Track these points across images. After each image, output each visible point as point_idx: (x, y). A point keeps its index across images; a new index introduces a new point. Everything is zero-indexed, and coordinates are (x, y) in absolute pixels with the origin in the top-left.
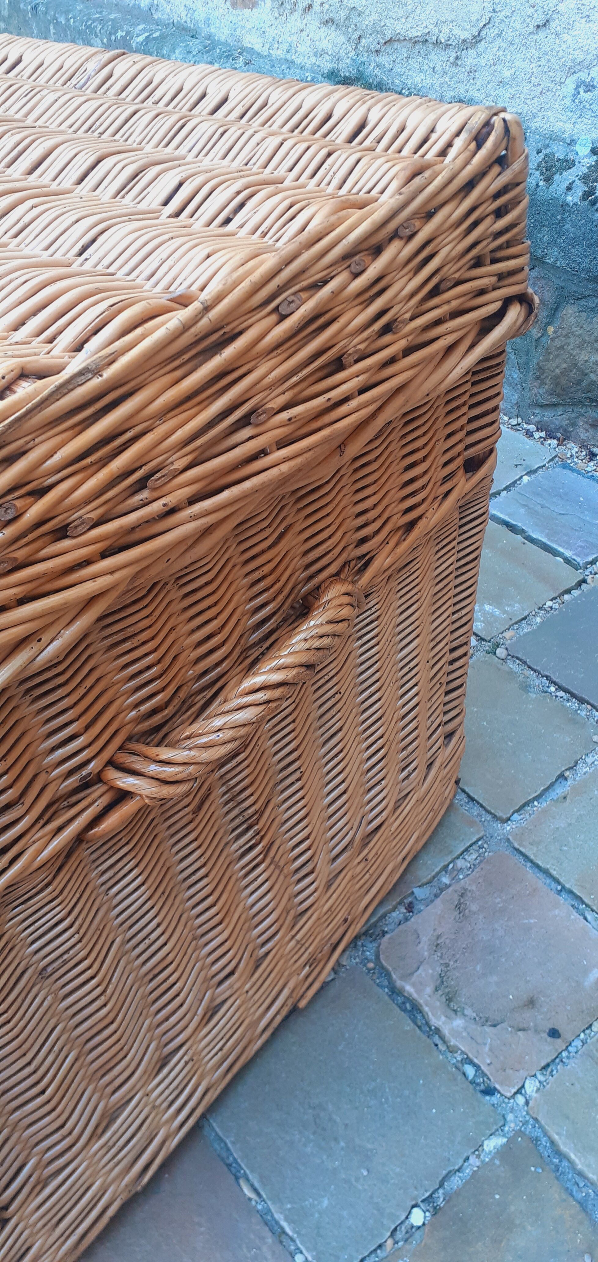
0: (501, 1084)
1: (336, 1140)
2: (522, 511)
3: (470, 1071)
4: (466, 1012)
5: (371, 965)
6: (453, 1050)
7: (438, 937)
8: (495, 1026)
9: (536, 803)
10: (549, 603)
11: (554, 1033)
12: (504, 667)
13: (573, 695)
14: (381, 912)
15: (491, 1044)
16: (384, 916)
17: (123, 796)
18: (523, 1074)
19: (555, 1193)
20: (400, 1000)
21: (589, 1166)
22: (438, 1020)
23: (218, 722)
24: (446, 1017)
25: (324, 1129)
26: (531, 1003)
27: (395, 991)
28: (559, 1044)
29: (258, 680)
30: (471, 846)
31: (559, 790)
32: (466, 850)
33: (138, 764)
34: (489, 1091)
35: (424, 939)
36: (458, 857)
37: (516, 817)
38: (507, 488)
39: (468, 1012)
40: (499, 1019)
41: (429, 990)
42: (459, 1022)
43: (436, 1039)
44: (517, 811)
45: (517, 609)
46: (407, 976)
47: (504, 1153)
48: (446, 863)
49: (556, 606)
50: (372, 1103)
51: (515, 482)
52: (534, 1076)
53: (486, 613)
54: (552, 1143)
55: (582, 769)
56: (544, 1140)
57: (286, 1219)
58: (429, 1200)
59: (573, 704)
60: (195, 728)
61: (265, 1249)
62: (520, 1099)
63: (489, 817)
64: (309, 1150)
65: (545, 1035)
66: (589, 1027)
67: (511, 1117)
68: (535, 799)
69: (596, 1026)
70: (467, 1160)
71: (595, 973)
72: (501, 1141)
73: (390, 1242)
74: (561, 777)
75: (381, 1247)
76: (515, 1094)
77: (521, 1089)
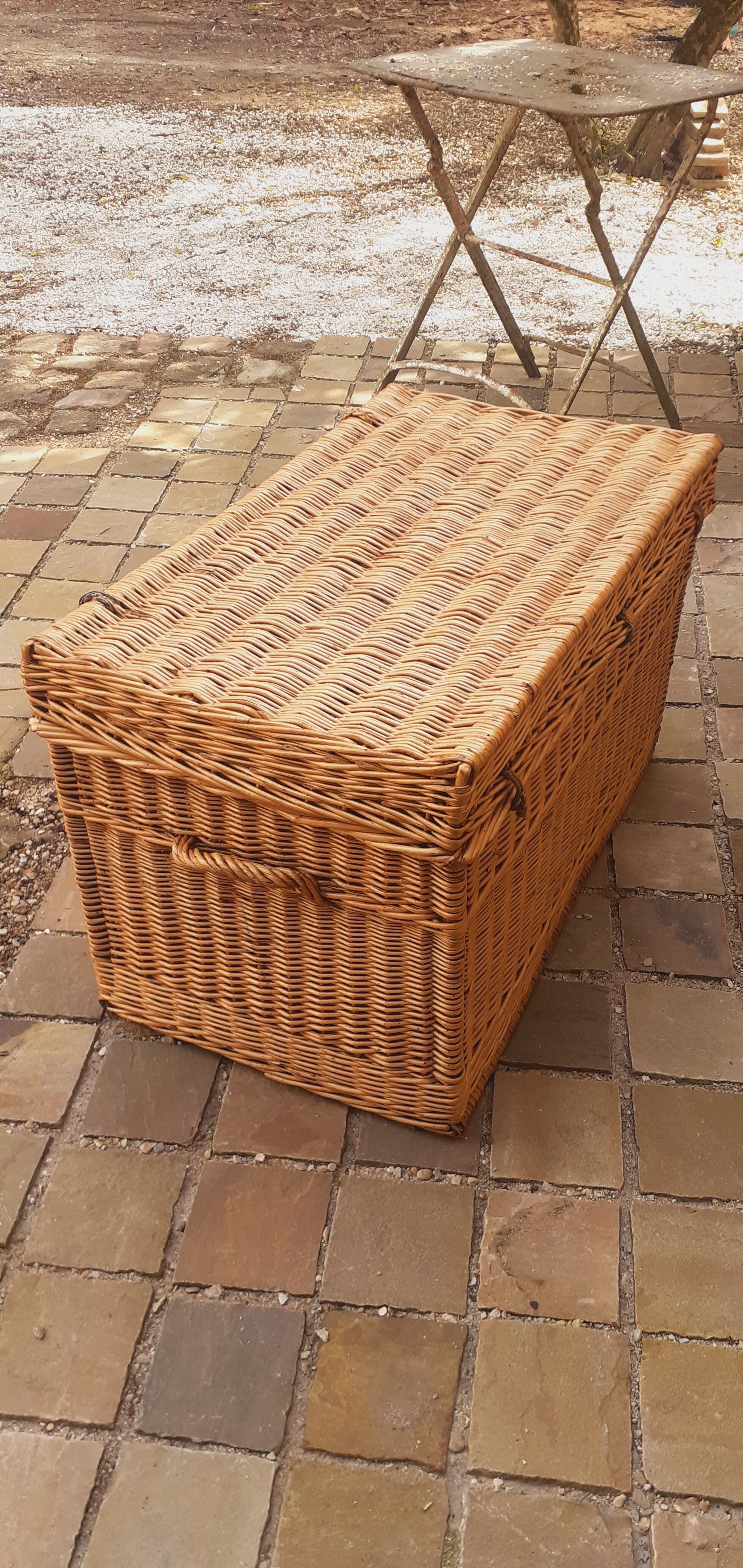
0: (480, 1298)
1: (382, 1250)
3: (474, 1281)
4: (503, 1257)
5: (482, 1197)
6: (476, 1265)
7: (529, 1213)
8: (509, 1275)
9: (674, 1201)
11: (535, 1305)
15: (496, 1279)
18: (496, 1304)
19: (453, 1362)
20: (477, 1223)
21: (481, 1367)
22: (483, 1247)
24: (489, 1248)
25: (381, 1241)
26: (541, 1283)
27: (479, 1218)
28: (531, 1312)
30: (604, 1188)
31: (701, 1207)
32: (600, 1188)
34: (474, 1299)
35: (522, 1207)
36: (590, 1188)
37: (652, 1197)
40: (515, 1273)
41: (495, 1230)
42: (493, 1257)
43: (474, 1256)
44: (655, 1194)
46: (491, 1215)
47: (448, 1326)
48: (578, 1184)
50: (414, 1251)
52: (501, 1312)
54: (476, 1345)
55: (730, 1208)
56: (474, 1341)
57: (329, 1259)
58: (395, 1310)
61: (309, 1260)
62: (484, 1315)
64: (366, 1242)
65: (529, 1301)
66: (557, 1320)
67: (470, 1317)
68: (675, 1197)
69: (562, 1322)
70: (429, 1312)
71: (591, 1301)
72: (453, 1320)
73: (361, 1309)
74: (708, 1200)
75: (357, 1307)
76: (482, 1310)
77: (488, 1311)
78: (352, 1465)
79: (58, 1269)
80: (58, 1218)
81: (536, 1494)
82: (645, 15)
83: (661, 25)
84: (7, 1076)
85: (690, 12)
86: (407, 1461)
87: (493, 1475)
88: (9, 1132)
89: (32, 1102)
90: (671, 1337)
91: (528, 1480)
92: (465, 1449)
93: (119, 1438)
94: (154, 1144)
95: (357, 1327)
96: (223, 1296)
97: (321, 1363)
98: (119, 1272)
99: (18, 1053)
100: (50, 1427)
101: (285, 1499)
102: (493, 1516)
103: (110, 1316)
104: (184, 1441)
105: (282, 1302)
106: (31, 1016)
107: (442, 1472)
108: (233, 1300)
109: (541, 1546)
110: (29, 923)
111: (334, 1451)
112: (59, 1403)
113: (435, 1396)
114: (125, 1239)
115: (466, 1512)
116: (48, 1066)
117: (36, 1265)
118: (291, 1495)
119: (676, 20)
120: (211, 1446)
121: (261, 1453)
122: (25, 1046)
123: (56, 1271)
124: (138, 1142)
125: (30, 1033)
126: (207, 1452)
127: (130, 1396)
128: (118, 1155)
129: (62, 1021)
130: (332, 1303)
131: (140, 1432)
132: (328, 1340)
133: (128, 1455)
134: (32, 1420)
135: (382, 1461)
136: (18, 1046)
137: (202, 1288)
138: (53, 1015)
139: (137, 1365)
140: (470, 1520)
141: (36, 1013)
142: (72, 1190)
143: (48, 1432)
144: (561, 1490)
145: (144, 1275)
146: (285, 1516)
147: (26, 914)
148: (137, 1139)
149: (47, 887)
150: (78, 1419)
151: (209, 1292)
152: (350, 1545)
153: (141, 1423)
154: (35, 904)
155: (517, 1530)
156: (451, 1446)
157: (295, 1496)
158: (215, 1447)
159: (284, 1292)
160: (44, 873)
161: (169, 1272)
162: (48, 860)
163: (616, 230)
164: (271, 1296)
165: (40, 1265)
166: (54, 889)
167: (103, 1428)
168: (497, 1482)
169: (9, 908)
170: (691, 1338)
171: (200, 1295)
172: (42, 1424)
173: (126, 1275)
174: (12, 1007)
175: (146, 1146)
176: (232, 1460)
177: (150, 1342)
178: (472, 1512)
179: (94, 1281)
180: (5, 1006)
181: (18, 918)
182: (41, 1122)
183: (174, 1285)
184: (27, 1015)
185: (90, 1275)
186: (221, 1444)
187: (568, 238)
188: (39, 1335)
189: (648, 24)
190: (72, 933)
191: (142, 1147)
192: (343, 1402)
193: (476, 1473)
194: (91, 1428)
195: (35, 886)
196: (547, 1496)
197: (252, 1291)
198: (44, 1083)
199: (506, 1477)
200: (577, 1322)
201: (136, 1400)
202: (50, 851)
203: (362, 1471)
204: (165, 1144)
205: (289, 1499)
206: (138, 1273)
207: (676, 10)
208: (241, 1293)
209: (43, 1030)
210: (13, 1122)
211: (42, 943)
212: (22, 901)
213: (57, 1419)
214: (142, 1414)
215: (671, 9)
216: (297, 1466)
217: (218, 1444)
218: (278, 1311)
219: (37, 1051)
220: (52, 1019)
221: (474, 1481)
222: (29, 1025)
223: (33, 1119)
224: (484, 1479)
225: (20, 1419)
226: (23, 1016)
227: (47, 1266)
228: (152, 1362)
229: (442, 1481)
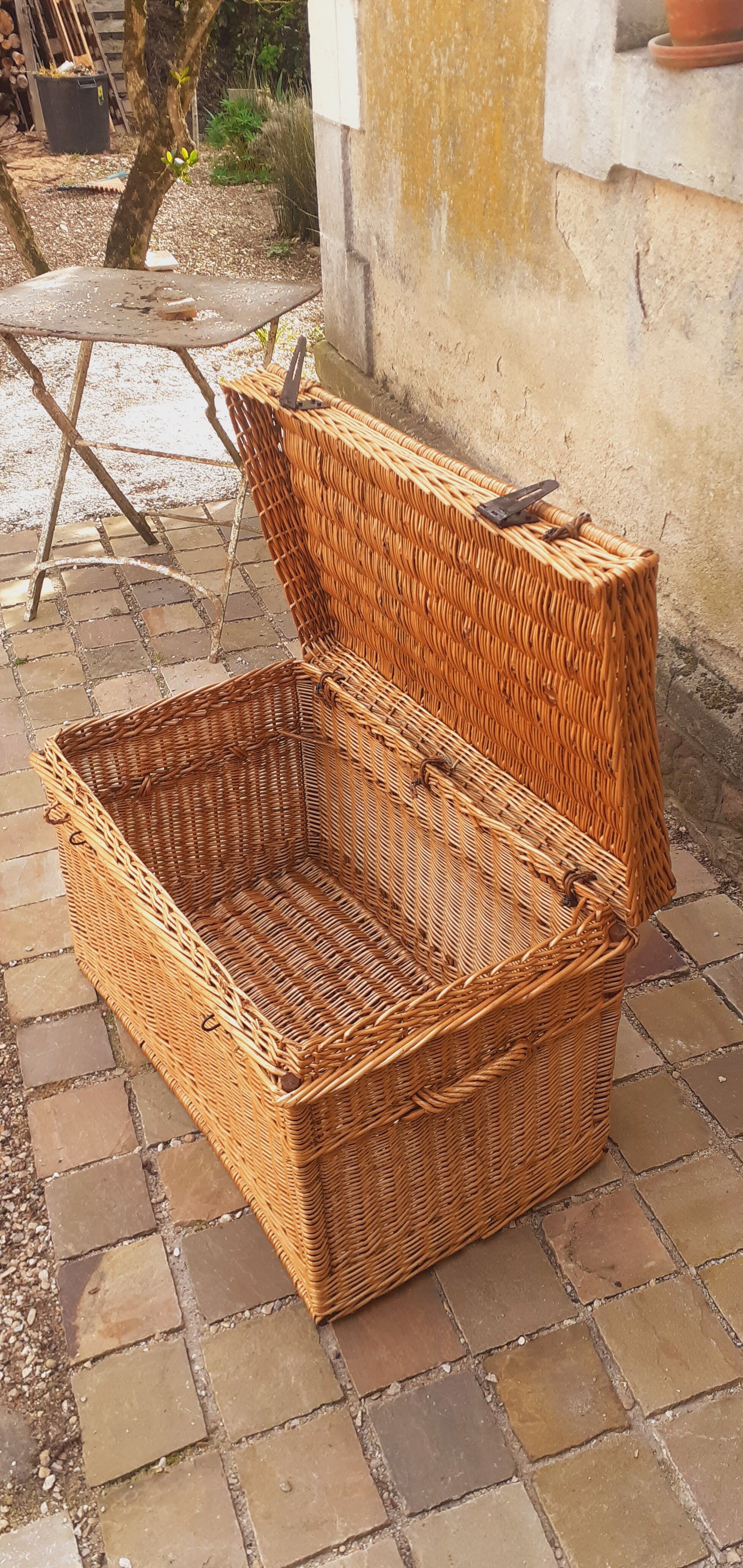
0: (582, 1299)
1: (493, 1298)
2: (729, 980)
3: (569, 1289)
4: (577, 1262)
5: (536, 1227)
6: (564, 1277)
7: (576, 1223)
8: (589, 1272)
9: (659, 1170)
10: (720, 1050)
11: (618, 1284)
12: (675, 1085)
13: (710, 1113)
14: (550, 1202)
15: (583, 1280)
16: (551, 1205)
17: (418, 1107)
18: (595, 1297)
19: (591, 1350)
20: (546, 1247)
21: (611, 1344)
22: (561, 1261)
23: (457, 1089)
24: (566, 1261)
25: (489, 1292)
26: (613, 1267)
27: (545, 1243)
28: (619, 1290)
29: (476, 1077)
30: (612, 1183)
31: (677, 1166)
32: (608, 1184)
33: (425, 1097)
34: (576, 1301)
35: (568, 1221)
36: (601, 1186)
37: (644, 1174)
38: (726, 960)
39: (579, 1263)
40: (593, 1270)
41: (561, 1246)
42: (571, 1265)
43: (558, 1271)
44: (647, 1171)
45: (698, 1048)
46: (551, 1237)
47: (572, 1327)
48: (593, 1187)
49: (724, 1053)
50: (516, 1288)
51: (733, 957)
52: (601, 1300)
53: (677, 1046)
54: (598, 1331)
55: (695, 1158)
56: (595, 1329)
57: (460, 1323)
58: (530, 1336)
59: (708, 1119)
60: (449, 1089)
61: (448, 1331)
62: (590, 1308)
63: (629, 1170)
64: (479, 1298)
65: (613, 1284)
66: (638, 1287)
67: (582, 1314)
68: (660, 1167)
69: (642, 1288)
70: (553, 1325)
71: (652, 1263)
72: (573, 1322)
73: (506, 1347)
74: (680, 1159)
75: (501, 1347)
76: (587, 1305)
77: (591, 1304)
78: (568, 1455)
79: (263, 1433)
80: (236, 1395)
81: (697, 1407)
82: (32, 167)
83: (52, 175)
84: (110, 1307)
85: (71, 159)
86: (605, 1432)
87: (664, 1411)
88: (146, 1350)
89: (148, 1318)
90: (713, 1262)
91: (687, 1401)
92: (636, 1403)
93: (399, 1528)
94: (272, 1304)
95: (511, 1360)
96: (402, 1389)
97: (505, 1398)
98: (313, 1411)
99: (106, 1285)
100: (342, 1549)
101: (542, 1503)
102: (682, 1436)
103: (330, 1446)
104: (447, 1503)
105: (448, 1371)
106: (95, 1250)
107: (630, 1427)
108: (412, 1388)
109: (722, 1438)
110: (33, 1175)
111: (554, 1452)
112: (338, 1528)
113: (594, 1380)
114: (300, 1384)
115: (663, 1443)
116: (141, 1284)
117: (244, 1439)
118: (547, 1498)
119: (62, 168)
120: (468, 1496)
121: (505, 1481)
122: (109, 1277)
123: (262, 1436)
124: (258, 1309)
125: (105, 1265)
126: (469, 1502)
127: (386, 1495)
128: (248, 1326)
129: (126, 1243)
130: (483, 1353)
131: (411, 1515)
132: (498, 1380)
133: (415, 1535)
134: (324, 1552)
135: (588, 1441)
136: (102, 1277)
137: (382, 1390)
138: (114, 1241)
139: (374, 1470)
140: (669, 1446)
141: (98, 1246)
142: (231, 1370)
143: (343, 1553)
144: (710, 1397)
145: (334, 1403)
146: (550, 1513)
147: (25, 1168)
148: (256, 1307)
149: (28, 1137)
150: (361, 1531)
151: (390, 1391)
152: (605, 1507)
153: (409, 1508)
154: (27, 1157)
155: (701, 1436)
156: (625, 1407)
157: (548, 1497)
158: (471, 1495)
159: (445, 1363)
160: (15, 1126)
161: (349, 1392)
162: (12, 1114)
163: (128, 384)
164: (437, 1370)
165: (247, 1438)
166: (36, 1136)
167: (382, 1527)
168: (669, 1414)
169: (7, 1169)
170: (725, 1257)
171: (384, 1397)
172: (335, 1550)
173: (319, 1411)
174: (73, 1250)
175: (266, 1309)
176: (491, 1496)
177: (371, 1449)
178: (667, 1441)
179: (299, 1427)
180: (67, 1251)
181: (21, 1174)
182: (168, 1329)
183: (360, 1400)
184: (91, 1251)
185: (292, 1425)
186: (475, 1490)
187: (91, 400)
188: (287, 1489)
189: (39, 176)
190: (79, 1168)
191: (263, 1310)
192: (538, 1416)
193: (652, 1416)
194: (373, 1533)
195: (17, 1141)
196: (704, 1405)
197: (421, 1374)
198: (147, 1299)
199: (672, 1407)
200: (653, 1282)
201: (392, 1495)
202: (8, 1105)
203: (581, 1455)
204: (280, 1300)
205: (545, 1501)
206: (328, 1405)
207: (58, 159)
208: (414, 1380)
209: (115, 1257)
210: (142, 1341)
211: (60, 1187)
212: (13, 1159)
213: (345, 1539)
214: (405, 1502)
215: (54, 158)
216: (535, 1477)
217: (472, 1492)
218: (448, 1378)
219: (122, 1276)
220: (114, 1245)
221: (653, 1421)
222: (98, 1259)
223: (159, 1331)
224: (659, 1417)
225: (315, 1556)
226: (87, 1254)
227: (253, 1436)
228: (385, 1461)
229: (634, 1432)
